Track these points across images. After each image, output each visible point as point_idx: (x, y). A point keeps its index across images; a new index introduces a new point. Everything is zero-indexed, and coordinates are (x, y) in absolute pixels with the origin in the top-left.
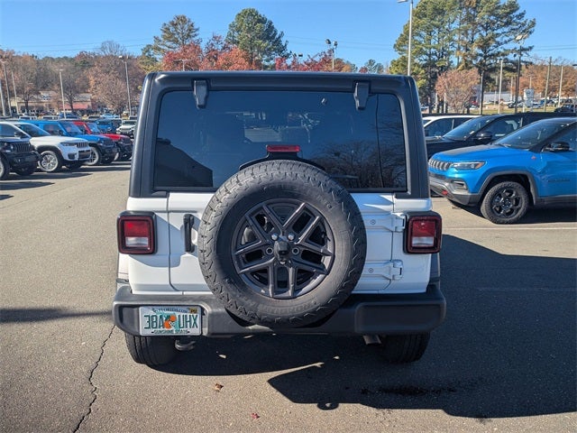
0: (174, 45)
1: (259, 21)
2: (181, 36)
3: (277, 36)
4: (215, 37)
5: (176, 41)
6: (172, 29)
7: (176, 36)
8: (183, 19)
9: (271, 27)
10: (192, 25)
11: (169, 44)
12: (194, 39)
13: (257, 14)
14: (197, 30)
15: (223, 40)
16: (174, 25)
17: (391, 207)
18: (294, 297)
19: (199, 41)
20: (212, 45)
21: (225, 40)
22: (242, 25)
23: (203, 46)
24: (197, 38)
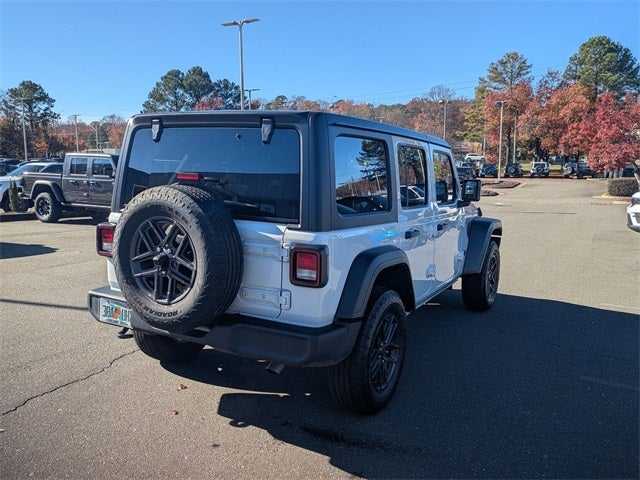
0: (501, 86)
1: (611, 50)
2: (510, 74)
3: (634, 67)
4: (550, 74)
5: (504, 81)
6: (500, 69)
7: (504, 76)
8: (514, 57)
9: (627, 56)
10: (524, 62)
11: (494, 84)
12: (525, 77)
13: (608, 42)
14: (529, 67)
15: (561, 77)
16: (503, 63)
17: (281, 237)
18: (169, 304)
19: (530, 80)
20: (546, 82)
21: (564, 76)
22: (586, 57)
23: (534, 85)
24: (528, 75)
